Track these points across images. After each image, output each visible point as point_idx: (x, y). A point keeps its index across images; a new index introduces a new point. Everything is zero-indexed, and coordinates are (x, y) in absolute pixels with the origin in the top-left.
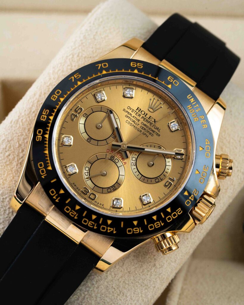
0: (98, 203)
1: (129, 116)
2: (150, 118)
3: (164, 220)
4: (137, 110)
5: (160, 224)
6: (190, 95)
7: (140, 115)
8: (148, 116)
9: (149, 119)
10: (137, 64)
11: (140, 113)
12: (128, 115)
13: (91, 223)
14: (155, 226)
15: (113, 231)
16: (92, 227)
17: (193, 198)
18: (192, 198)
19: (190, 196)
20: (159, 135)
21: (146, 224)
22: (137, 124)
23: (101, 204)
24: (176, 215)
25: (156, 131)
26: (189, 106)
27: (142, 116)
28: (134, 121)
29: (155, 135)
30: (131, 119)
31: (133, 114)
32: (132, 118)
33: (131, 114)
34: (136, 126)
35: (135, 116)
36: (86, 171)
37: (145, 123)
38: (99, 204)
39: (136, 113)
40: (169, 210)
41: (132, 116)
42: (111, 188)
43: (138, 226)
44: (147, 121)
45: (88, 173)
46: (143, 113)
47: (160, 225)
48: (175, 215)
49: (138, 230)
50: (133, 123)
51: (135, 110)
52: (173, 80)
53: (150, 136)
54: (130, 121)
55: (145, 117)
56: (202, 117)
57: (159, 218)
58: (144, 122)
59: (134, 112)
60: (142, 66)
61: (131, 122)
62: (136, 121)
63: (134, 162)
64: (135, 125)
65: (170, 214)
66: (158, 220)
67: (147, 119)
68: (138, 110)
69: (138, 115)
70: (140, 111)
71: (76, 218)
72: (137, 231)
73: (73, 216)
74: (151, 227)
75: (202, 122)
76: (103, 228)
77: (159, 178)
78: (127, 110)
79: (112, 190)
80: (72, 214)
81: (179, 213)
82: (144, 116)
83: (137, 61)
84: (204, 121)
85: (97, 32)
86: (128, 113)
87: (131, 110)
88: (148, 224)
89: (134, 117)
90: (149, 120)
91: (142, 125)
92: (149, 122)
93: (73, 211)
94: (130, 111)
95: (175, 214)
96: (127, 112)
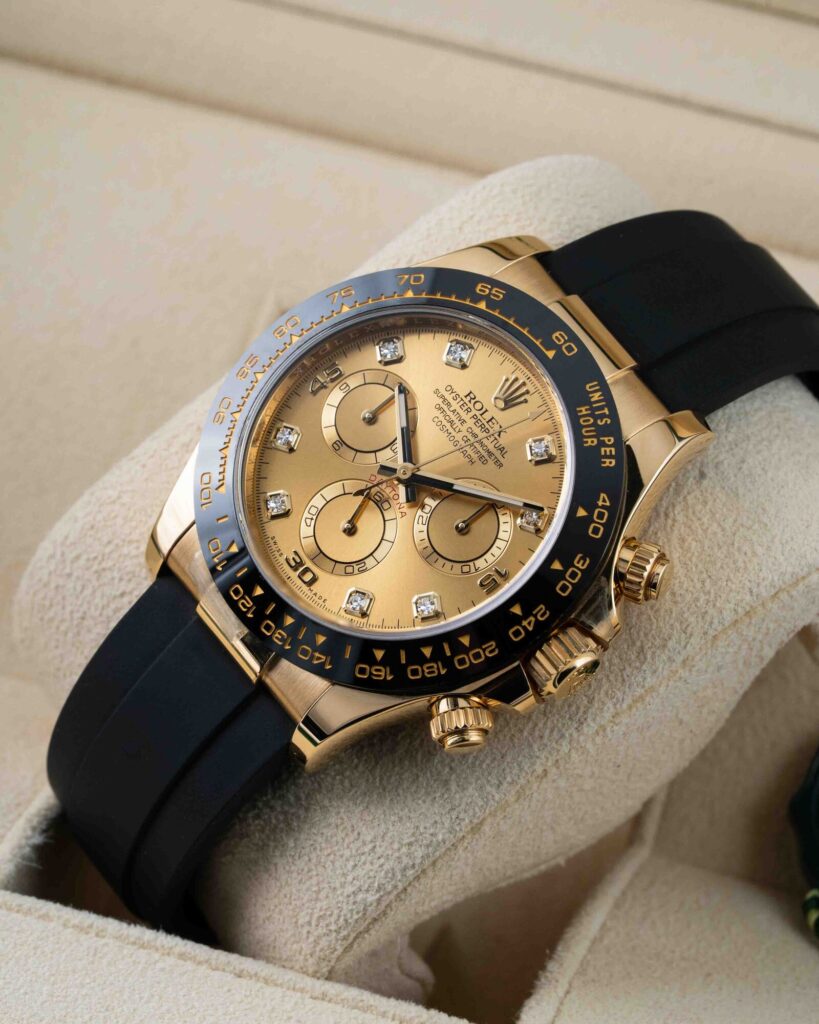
0: (315, 594)
1: (445, 408)
2: (490, 420)
3: (448, 663)
4: (466, 397)
5: (438, 669)
6: (596, 383)
7: (468, 410)
8: (487, 416)
9: (488, 422)
10: (490, 290)
11: (471, 406)
12: (442, 405)
13: (279, 634)
14: (423, 671)
15: (323, 664)
16: (280, 643)
17: (532, 624)
18: (529, 624)
19: (525, 619)
20: (501, 465)
21: (403, 661)
22: (457, 430)
23: (320, 598)
24: (480, 657)
25: (498, 454)
26: (583, 409)
27: (474, 412)
28: (451, 422)
29: (491, 462)
30: (445, 416)
31: (455, 405)
32: (448, 413)
33: (449, 404)
34: (454, 433)
35: (459, 410)
36: (310, 516)
37: (477, 431)
38: (318, 596)
39: (462, 402)
40: (465, 640)
41: (452, 409)
42: (354, 565)
43: (384, 662)
44: (482, 426)
45: (313, 522)
46: (478, 406)
47: (436, 672)
48: (477, 656)
49: (383, 674)
50: (448, 425)
51: (462, 396)
52: (566, 342)
53: (478, 463)
54: (443, 420)
55: (479, 417)
56: (609, 441)
57: (438, 655)
58: (474, 427)
59: (459, 399)
60: (501, 296)
61: (445, 422)
62: (456, 421)
63: (425, 516)
64: (451, 430)
65: (466, 650)
66: (434, 658)
67: (484, 422)
68: (468, 398)
69: (464, 409)
70: (473, 401)
71: (250, 615)
72: (380, 676)
73: (244, 610)
74: (415, 672)
75: (605, 451)
76: (305, 652)
77: (471, 564)
78: (443, 392)
79: (356, 571)
80: (243, 604)
81: (491, 652)
82: (478, 413)
83: (493, 282)
84: (611, 451)
85: (472, 217)
86: (445, 399)
87: (454, 395)
88: (409, 663)
89: (454, 411)
90: (487, 426)
91: (467, 434)
92: (487, 431)
93: (247, 598)
94: (449, 397)
95: (479, 653)
96: (442, 397)
